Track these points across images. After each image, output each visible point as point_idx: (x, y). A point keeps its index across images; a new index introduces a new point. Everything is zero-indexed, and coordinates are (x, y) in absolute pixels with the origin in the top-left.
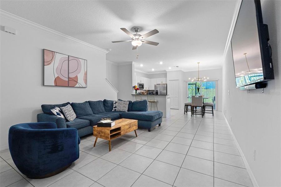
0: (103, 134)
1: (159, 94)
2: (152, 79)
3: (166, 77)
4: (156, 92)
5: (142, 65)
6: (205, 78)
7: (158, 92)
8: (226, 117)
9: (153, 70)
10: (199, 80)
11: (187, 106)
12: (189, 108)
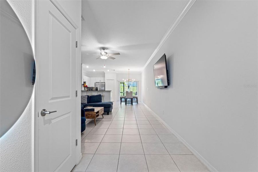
0: (90, 116)
1: (98, 90)
2: (91, 78)
3: (104, 77)
4: (96, 89)
5: (87, 67)
6: (133, 79)
7: (97, 89)
8: (145, 104)
9: (94, 71)
10: (130, 81)
11: (121, 98)
12: (123, 100)
